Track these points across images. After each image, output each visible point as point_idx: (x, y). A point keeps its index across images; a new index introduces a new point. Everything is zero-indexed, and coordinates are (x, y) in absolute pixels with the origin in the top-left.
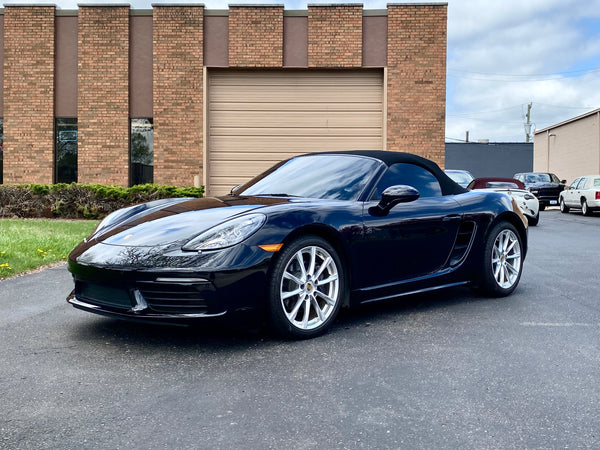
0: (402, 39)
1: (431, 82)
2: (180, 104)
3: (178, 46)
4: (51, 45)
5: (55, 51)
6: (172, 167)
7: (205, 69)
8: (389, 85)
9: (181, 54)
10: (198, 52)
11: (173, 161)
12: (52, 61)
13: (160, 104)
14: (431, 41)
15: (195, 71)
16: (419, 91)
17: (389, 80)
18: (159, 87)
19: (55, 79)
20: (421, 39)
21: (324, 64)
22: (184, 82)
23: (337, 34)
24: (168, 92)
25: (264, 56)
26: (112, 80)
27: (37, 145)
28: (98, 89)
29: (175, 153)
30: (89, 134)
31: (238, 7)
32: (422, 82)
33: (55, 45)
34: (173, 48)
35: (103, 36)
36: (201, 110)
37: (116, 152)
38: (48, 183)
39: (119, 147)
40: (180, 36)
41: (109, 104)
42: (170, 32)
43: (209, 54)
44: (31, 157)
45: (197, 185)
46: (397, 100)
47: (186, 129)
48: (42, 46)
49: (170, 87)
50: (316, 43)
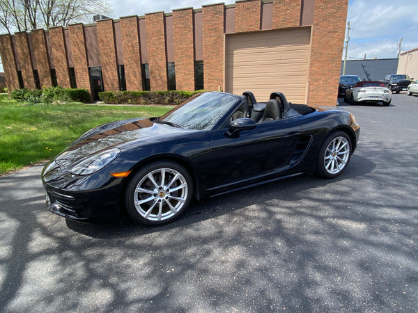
0: (322, 9)
1: (337, 32)
2: (214, 53)
3: (213, 25)
5: (165, 32)
6: (211, 82)
7: (224, 35)
8: (313, 35)
9: (214, 29)
10: (222, 27)
11: (211, 79)
12: (164, 37)
13: (206, 54)
14: (339, 8)
15: (220, 37)
16: (330, 37)
17: (313, 32)
18: (205, 46)
19: (166, 45)
20: (333, 8)
22: (216, 42)
23: (288, 10)
24: (209, 47)
25: (251, 26)
26: (186, 44)
28: (181, 48)
29: (212, 76)
30: (179, 69)
31: (239, 2)
32: (331, 32)
33: (165, 30)
34: (211, 26)
35: (182, 24)
37: (189, 76)
38: (166, 90)
39: (190, 74)
40: (213, 20)
41: (186, 55)
42: (209, 18)
43: (227, 27)
46: (317, 43)
47: (216, 64)
48: (160, 31)
49: (210, 45)
50: (277, 16)
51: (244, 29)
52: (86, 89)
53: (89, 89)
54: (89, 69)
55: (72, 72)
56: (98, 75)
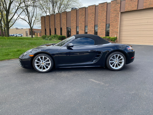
2: (115, 20)
3: (115, 9)
4: (94, 12)
5: (95, 13)
6: (112, 33)
7: (120, 13)
9: (116, 10)
10: (119, 9)
11: (113, 32)
12: (94, 15)
13: (111, 21)
15: (118, 13)
18: (111, 17)
19: (95, 18)
21: (147, 7)
22: (116, 16)
25: (133, 8)
26: (103, 17)
27: (92, 30)
28: (101, 19)
29: (113, 30)
30: (99, 28)
33: (95, 12)
34: (114, 9)
35: (102, 9)
36: (119, 21)
37: (103, 31)
39: (104, 30)
40: (115, 7)
41: (103, 22)
42: (114, 6)
43: (121, 9)
44: (91, 32)
45: (115, 37)
47: (116, 25)
48: (93, 12)
49: (113, 17)
50: (146, 2)
51: (130, 9)
52: (65, 36)
53: (66, 36)
54: (67, 28)
55: (61, 29)
56: (70, 30)
